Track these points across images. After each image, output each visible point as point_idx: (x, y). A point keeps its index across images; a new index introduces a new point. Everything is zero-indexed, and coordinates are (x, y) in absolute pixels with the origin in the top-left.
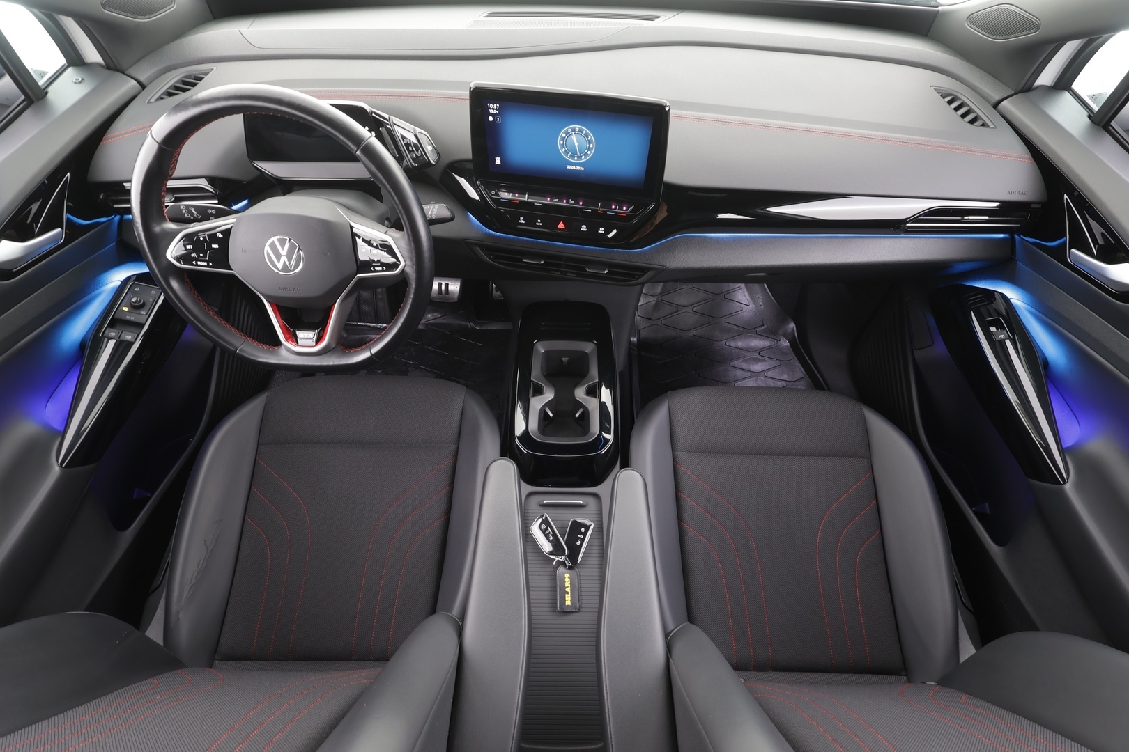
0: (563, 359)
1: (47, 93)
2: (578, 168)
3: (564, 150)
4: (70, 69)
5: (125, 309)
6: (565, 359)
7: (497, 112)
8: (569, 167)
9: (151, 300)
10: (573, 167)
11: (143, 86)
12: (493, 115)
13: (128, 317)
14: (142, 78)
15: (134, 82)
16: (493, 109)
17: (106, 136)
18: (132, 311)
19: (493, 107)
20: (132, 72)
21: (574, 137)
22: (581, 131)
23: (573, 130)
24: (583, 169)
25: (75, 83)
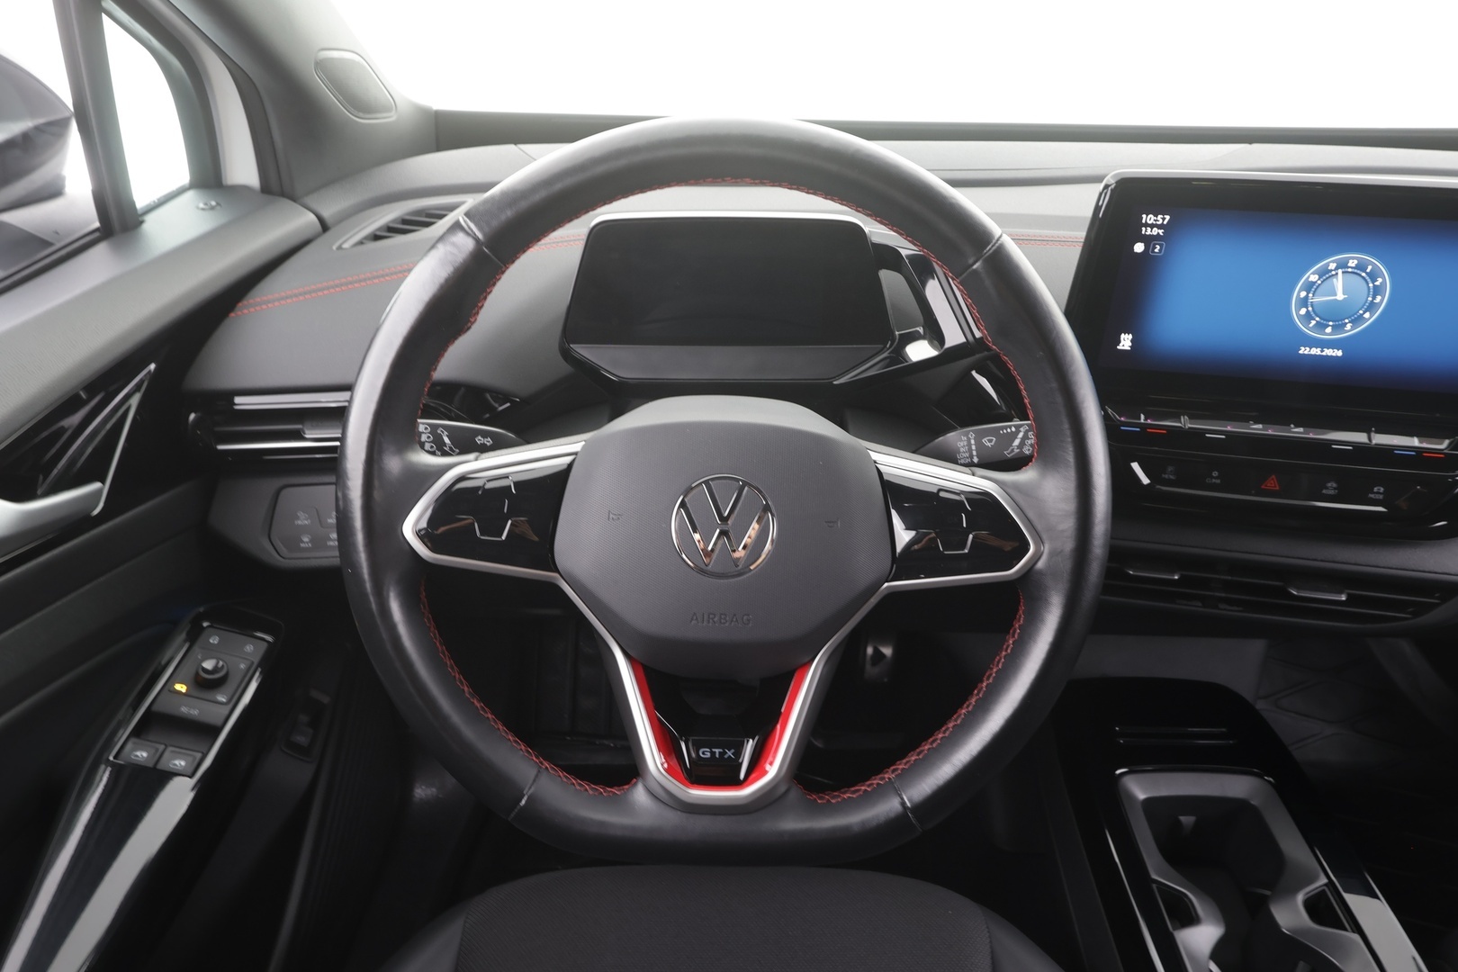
0: (1182, 818)
1: (142, 222)
2: (1328, 352)
3: (1303, 311)
4: (190, 194)
5: (181, 688)
6: (1188, 820)
7: (1161, 232)
8: (1304, 351)
9: (242, 666)
10: (1315, 351)
11: (325, 227)
12: (1148, 241)
13: (184, 710)
14: (327, 213)
15: (312, 217)
16: (1152, 226)
17: (245, 302)
18: (196, 693)
19: (1153, 222)
20: (309, 200)
21: (1339, 282)
22: (1361, 267)
23: (1342, 265)
24: (1339, 353)
25: (203, 209)
